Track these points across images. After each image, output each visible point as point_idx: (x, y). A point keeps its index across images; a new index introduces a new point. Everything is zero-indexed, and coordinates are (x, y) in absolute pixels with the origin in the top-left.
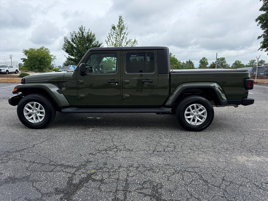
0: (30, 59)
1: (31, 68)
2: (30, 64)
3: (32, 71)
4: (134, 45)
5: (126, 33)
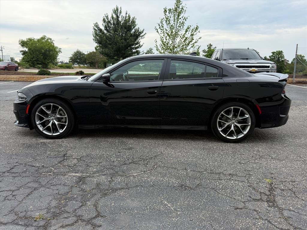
0: (31, 51)
1: (33, 63)
2: (32, 59)
3: (34, 67)
4: (195, 33)
5: (186, 18)
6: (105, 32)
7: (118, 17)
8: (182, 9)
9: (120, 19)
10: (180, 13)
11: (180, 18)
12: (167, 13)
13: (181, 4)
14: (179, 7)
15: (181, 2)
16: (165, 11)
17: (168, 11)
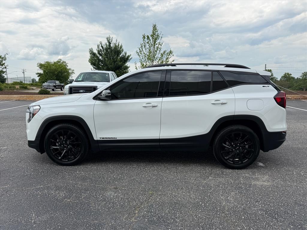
0: (45, 73)
4: (170, 56)
5: (161, 44)
6: (98, 55)
7: (110, 43)
8: (158, 35)
9: (112, 45)
10: (156, 39)
11: (157, 44)
12: (146, 39)
13: (157, 32)
14: (155, 34)
15: (157, 30)
16: (144, 37)
17: (146, 37)
